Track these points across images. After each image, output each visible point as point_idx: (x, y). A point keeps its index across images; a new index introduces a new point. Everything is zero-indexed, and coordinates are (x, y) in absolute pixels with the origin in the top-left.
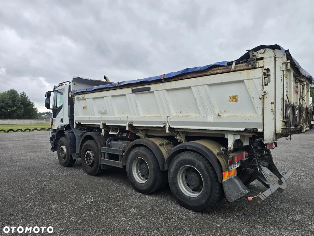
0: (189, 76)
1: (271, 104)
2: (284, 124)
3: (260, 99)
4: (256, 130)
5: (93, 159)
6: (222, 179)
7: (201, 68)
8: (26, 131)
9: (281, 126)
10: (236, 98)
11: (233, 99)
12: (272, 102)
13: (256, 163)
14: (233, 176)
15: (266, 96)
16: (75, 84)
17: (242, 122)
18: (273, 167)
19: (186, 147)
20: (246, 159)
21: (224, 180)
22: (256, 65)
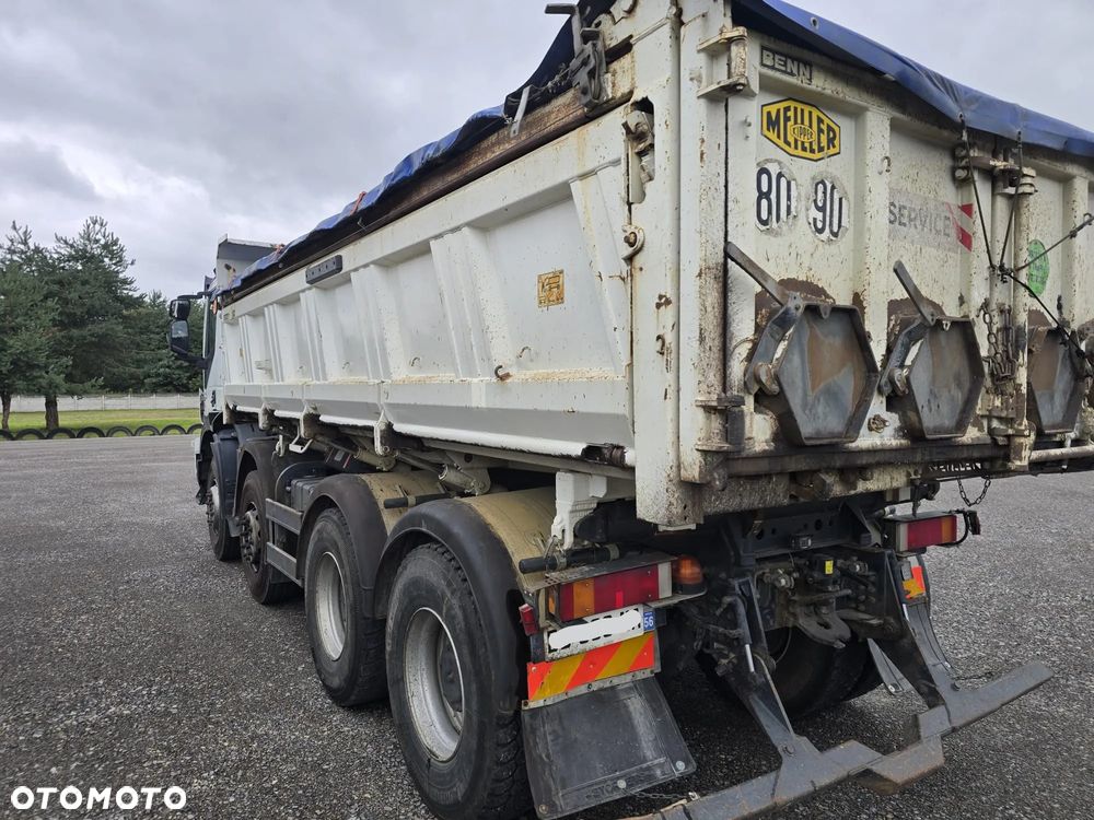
0: (425, 193)
1: (658, 306)
2: (716, 423)
3: (623, 279)
4: (619, 452)
5: (258, 542)
6: (523, 693)
7: (437, 146)
8: (143, 433)
9: (702, 435)
10: (558, 287)
11: (551, 288)
12: (661, 297)
13: (735, 625)
14: (629, 678)
15: (639, 261)
16: (228, 267)
17: (566, 409)
18: (905, 641)
19: (420, 525)
20: (676, 601)
21: (535, 702)
22: (601, 89)
